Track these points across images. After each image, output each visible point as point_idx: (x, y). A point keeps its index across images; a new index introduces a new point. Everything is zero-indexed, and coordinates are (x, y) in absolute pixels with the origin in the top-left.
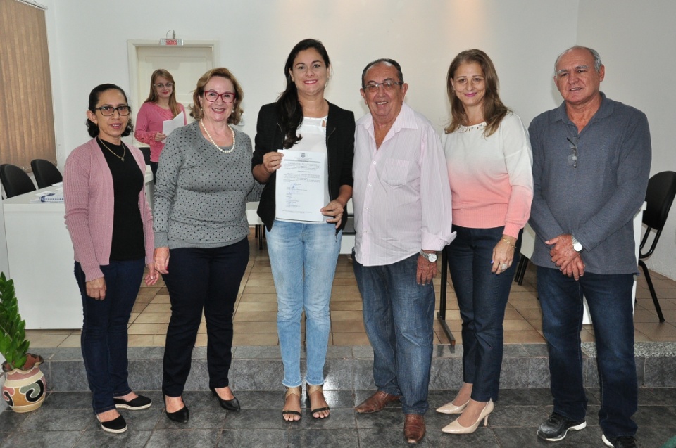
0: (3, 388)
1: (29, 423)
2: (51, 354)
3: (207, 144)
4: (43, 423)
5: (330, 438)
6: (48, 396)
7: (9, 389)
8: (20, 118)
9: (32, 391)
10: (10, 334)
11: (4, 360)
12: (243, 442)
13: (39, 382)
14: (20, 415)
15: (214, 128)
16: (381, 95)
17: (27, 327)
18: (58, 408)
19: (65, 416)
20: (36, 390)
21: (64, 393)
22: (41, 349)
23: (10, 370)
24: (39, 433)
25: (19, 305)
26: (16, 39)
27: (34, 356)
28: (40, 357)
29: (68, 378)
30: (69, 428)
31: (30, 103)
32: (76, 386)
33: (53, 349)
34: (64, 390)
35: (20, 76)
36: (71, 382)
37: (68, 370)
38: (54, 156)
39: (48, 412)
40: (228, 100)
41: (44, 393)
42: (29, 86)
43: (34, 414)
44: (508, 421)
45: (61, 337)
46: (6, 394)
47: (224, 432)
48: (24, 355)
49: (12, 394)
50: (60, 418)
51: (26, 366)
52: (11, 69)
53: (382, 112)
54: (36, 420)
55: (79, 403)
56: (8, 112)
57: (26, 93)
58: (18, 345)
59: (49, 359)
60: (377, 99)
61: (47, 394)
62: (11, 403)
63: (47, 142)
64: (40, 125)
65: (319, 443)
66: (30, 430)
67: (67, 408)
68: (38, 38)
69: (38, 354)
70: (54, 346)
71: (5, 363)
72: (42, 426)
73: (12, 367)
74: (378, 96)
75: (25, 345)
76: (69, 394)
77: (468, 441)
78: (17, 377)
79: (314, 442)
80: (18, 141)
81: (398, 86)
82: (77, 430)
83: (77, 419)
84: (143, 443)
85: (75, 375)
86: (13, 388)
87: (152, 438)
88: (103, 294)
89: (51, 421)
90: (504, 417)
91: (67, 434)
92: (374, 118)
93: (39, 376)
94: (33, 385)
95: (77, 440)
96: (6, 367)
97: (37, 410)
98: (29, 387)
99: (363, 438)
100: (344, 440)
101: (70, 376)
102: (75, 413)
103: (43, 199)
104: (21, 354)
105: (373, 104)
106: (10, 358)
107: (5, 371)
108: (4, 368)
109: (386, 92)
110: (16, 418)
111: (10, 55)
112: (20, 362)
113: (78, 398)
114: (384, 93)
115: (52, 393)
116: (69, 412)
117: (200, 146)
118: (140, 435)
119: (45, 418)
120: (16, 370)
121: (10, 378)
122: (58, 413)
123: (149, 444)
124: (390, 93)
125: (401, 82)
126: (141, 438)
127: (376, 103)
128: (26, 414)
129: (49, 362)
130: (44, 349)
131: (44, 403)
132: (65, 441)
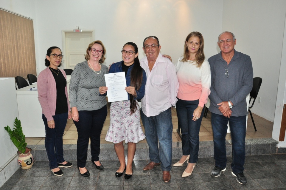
0: (18, 160)
1: (28, 173)
2: (35, 147)
3: (90, 70)
4: (33, 173)
5: (139, 179)
6: (35, 163)
7: (20, 161)
8: (24, 59)
9: (28, 161)
10: (20, 140)
11: (18, 150)
12: (106, 181)
13: (31, 158)
14: (25, 170)
15: (93, 64)
16: (151, 50)
17: (26, 137)
18: (38, 167)
19: (41, 171)
20: (30, 161)
21: (40, 161)
22: (31, 145)
23: (20, 154)
24: (31, 177)
25: (23, 129)
26: (23, 31)
27: (29, 148)
28: (31, 149)
29: (41, 156)
30: (42, 175)
31: (27, 54)
32: (44, 159)
33: (36, 145)
34: (40, 160)
35: (24, 44)
36: (42, 158)
37: (41, 153)
38: (36, 73)
39: (34, 169)
40: (100, 53)
41: (33, 162)
42: (27, 48)
43: (29, 170)
44: (204, 170)
45: (38, 141)
46: (19, 162)
47: (99, 177)
48: (25, 148)
49: (21, 162)
50: (38, 172)
51: (26, 152)
52: (21, 41)
53: (151, 57)
54: (30, 172)
55: (46, 165)
56: (19, 57)
57: (26, 50)
58: (23, 145)
59: (34, 149)
60: (149, 52)
61: (34, 162)
62: (21, 166)
63: (33, 67)
64: (31, 61)
65: (135, 181)
66: (28, 176)
67: (41, 168)
68: (31, 30)
69: (30, 148)
70: (36, 144)
71: (18, 151)
72: (32, 174)
73: (21, 153)
74: (150, 51)
75: (25, 144)
76: (42, 162)
77: (190, 179)
78: (23, 156)
79: (133, 181)
80: (23, 67)
81: (157, 47)
82: (45, 176)
83: (45, 172)
84: (69, 181)
85: (44, 155)
86: (22, 160)
87: (73, 180)
88: (54, 127)
89: (35, 172)
90: (203, 169)
91: (41, 178)
92: (148, 59)
93: (31, 156)
94: (28, 159)
95: (45, 180)
96: (19, 153)
97: (30, 168)
98: (27, 160)
99: (152, 178)
100: (145, 180)
101: (42, 155)
102: (44, 170)
103: (31, 90)
104: (24, 147)
105: (147, 54)
106: (20, 149)
107: (19, 154)
108: (18, 153)
109: (153, 49)
110: (23, 171)
111: (20, 37)
112: (23, 151)
113: (45, 164)
114: (152, 49)
115: (36, 162)
116: (42, 169)
117: (87, 71)
118: (68, 178)
119: (33, 171)
120: (22, 154)
121: (20, 156)
122: (38, 169)
123: (71, 182)
124: (154, 49)
125: (159, 45)
126: (69, 179)
127: (149, 53)
128: (27, 170)
129: (34, 150)
130: (33, 145)
131: (33, 166)
132: (41, 181)
